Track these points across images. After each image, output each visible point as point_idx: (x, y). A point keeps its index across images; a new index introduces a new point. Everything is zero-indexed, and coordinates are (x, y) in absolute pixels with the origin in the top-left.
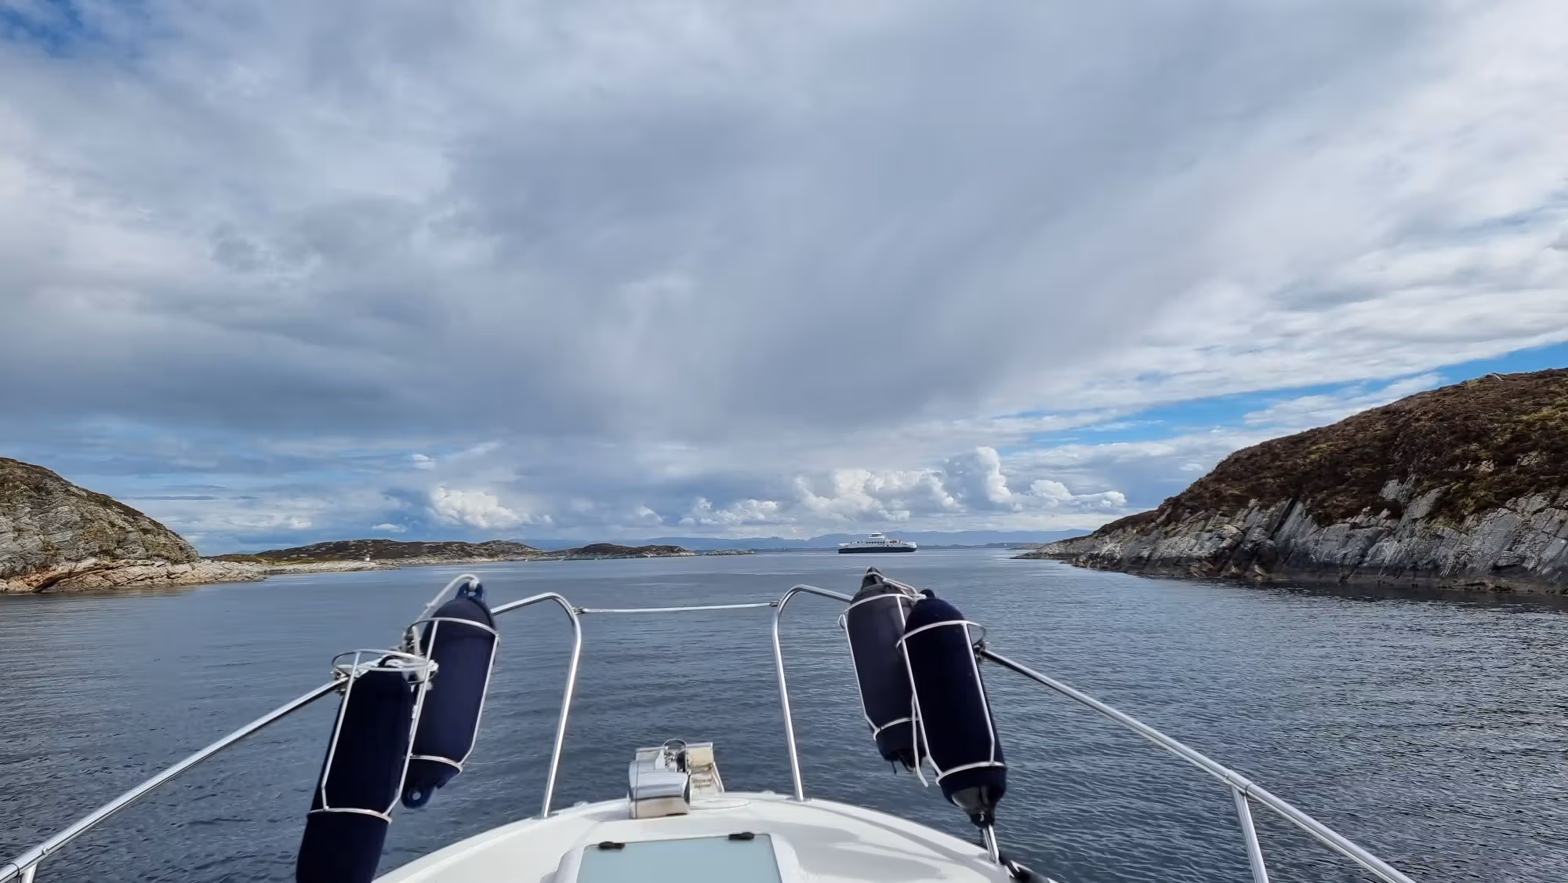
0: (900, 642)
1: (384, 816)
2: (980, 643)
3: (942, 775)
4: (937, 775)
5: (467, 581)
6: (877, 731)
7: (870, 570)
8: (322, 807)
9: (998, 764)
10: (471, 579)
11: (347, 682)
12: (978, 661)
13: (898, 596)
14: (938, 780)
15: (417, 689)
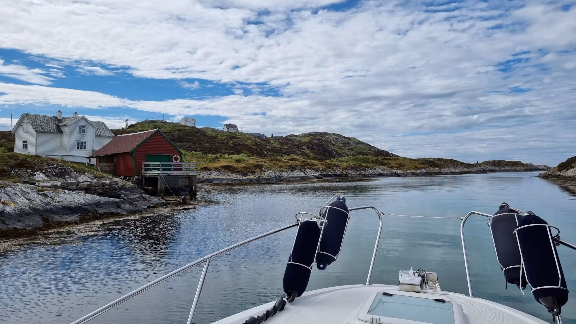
0: (514, 231)
1: (309, 268)
3: (534, 289)
4: (532, 289)
6: (504, 269)
7: (503, 204)
8: (291, 262)
9: (563, 288)
10: (341, 195)
11: (299, 223)
12: (554, 243)
13: (515, 214)
14: (532, 291)
15: (321, 229)
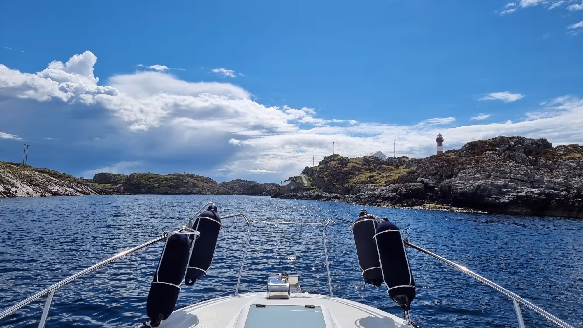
0: (374, 237)
1: (178, 287)
2: (407, 240)
3: (389, 289)
4: (388, 289)
5: (211, 205)
6: (364, 271)
7: (362, 210)
8: (156, 281)
9: (412, 286)
10: (213, 204)
11: (167, 237)
12: (405, 246)
13: (373, 220)
14: (387, 291)
15: (192, 242)
